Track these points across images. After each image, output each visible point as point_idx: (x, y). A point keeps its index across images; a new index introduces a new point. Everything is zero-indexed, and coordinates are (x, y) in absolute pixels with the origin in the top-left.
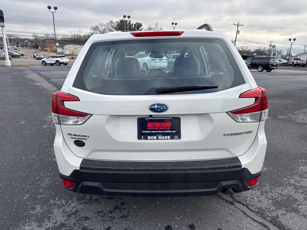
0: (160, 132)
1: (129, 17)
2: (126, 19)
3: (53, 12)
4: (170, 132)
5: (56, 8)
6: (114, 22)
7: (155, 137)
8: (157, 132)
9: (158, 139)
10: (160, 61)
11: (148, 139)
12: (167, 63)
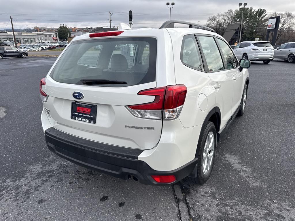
0: (83, 115)
1: (245, 4)
2: (242, 6)
3: (170, 8)
4: (90, 116)
5: (173, 4)
6: (233, 11)
7: (80, 119)
8: (82, 115)
9: (81, 120)
10: (263, 50)
11: (76, 119)
12: (273, 54)
